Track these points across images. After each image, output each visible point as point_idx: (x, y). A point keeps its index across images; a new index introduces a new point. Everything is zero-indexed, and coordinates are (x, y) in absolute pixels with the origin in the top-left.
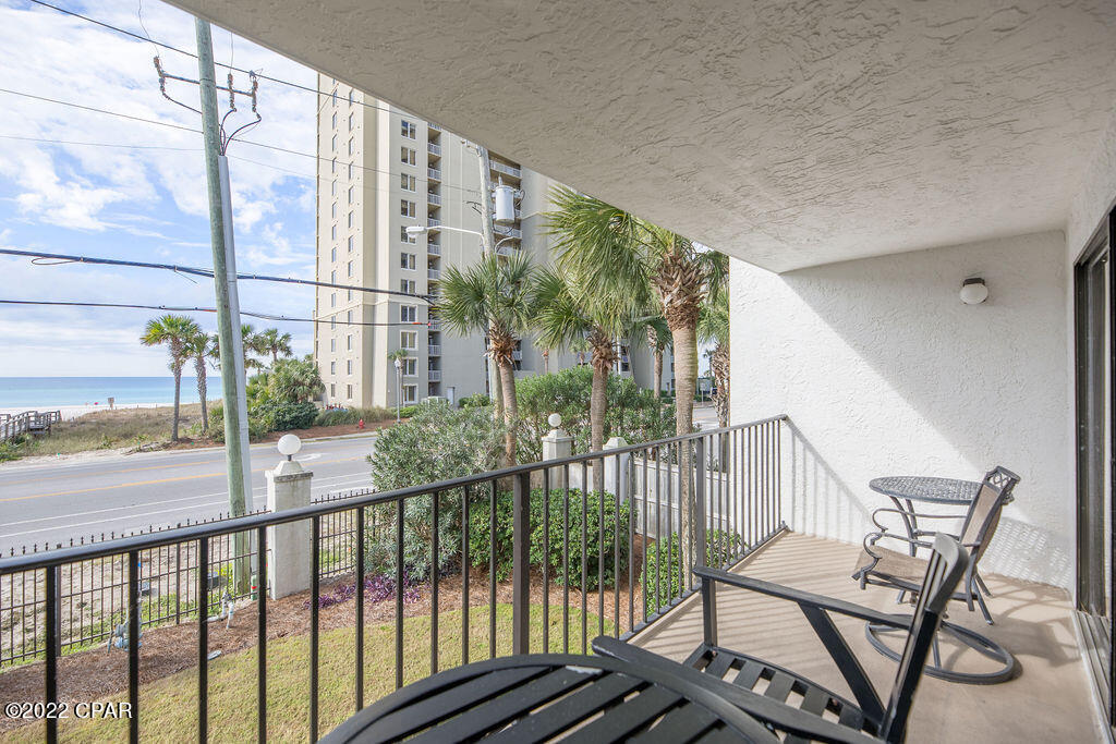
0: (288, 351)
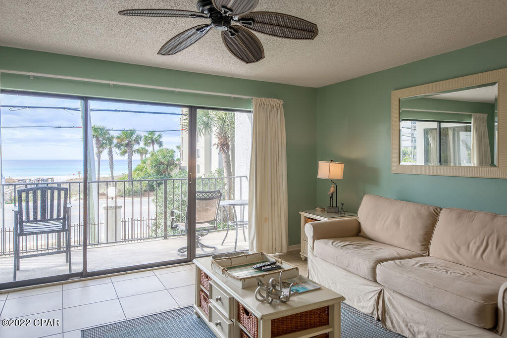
0: (160, 144)
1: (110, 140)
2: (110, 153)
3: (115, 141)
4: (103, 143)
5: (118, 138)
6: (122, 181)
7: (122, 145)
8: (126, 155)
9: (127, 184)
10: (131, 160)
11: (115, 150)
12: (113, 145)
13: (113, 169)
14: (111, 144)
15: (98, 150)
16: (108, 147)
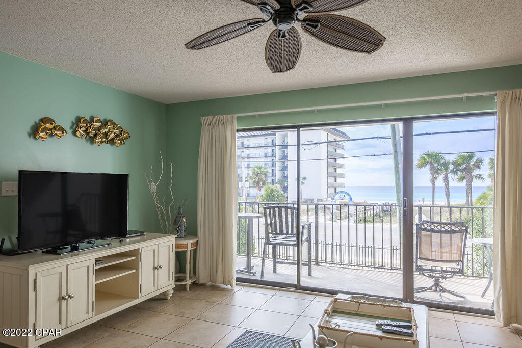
1: (446, 165)
2: (446, 179)
3: (451, 167)
4: (438, 169)
5: (454, 163)
6: (458, 207)
7: (459, 170)
8: (465, 181)
9: (464, 211)
10: (471, 186)
11: (450, 176)
12: (449, 171)
13: (449, 196)
14: (446, 169)
15: (433, 176)
16: (443, 173)
